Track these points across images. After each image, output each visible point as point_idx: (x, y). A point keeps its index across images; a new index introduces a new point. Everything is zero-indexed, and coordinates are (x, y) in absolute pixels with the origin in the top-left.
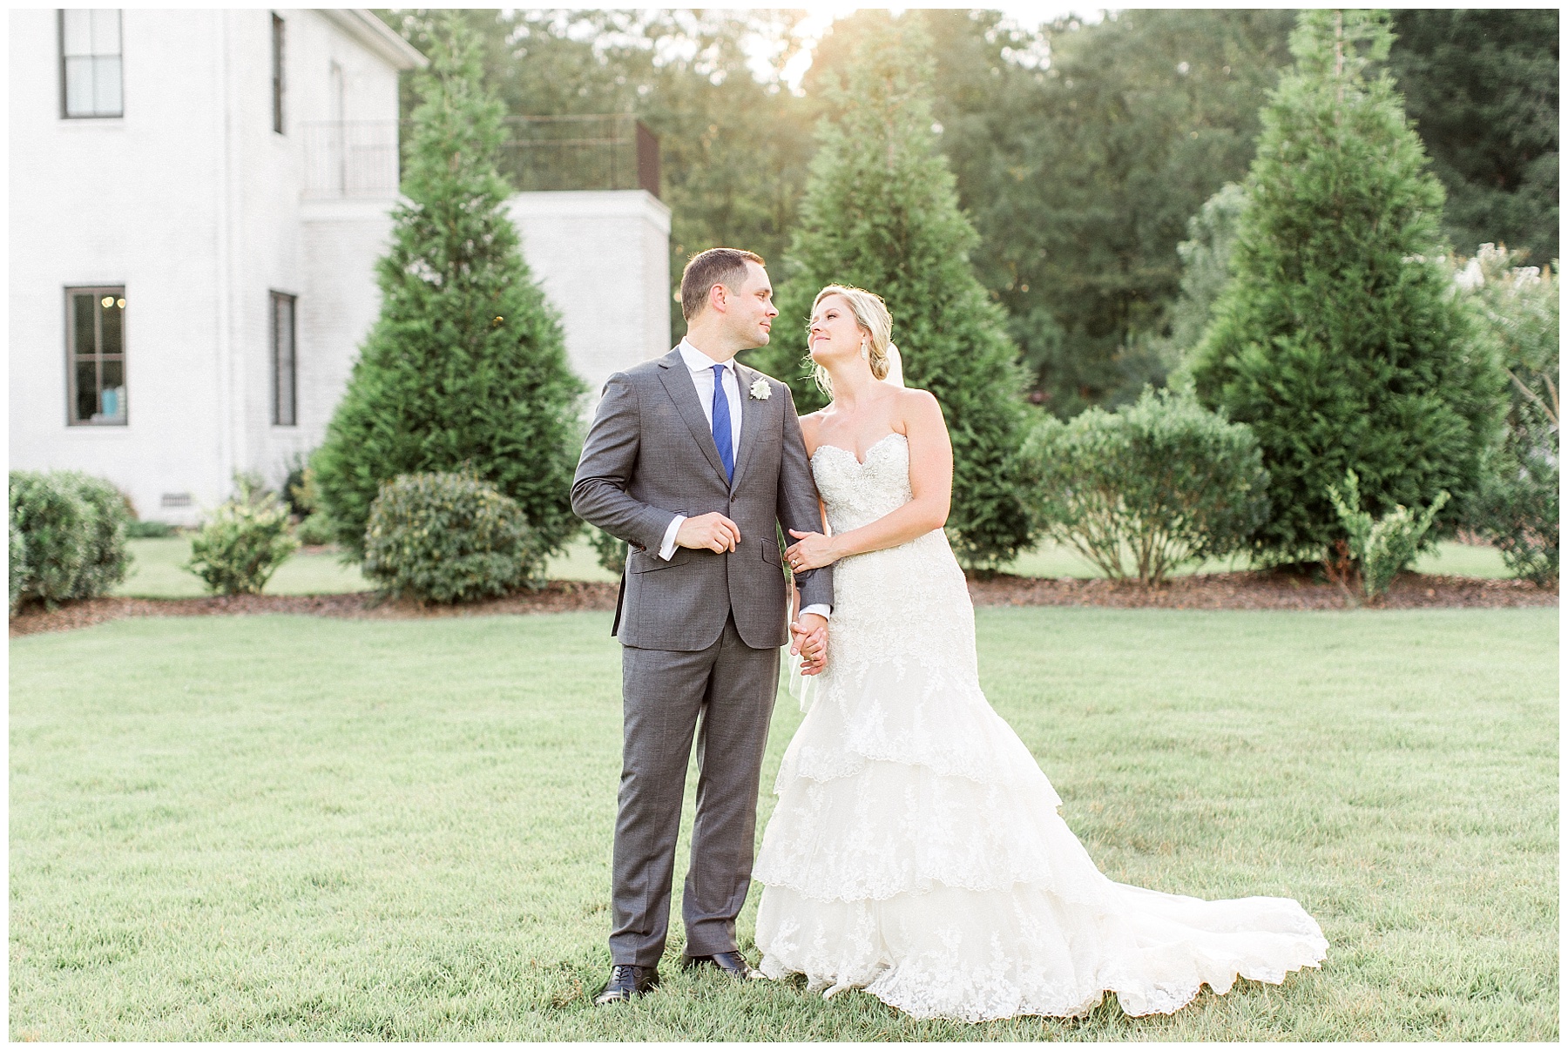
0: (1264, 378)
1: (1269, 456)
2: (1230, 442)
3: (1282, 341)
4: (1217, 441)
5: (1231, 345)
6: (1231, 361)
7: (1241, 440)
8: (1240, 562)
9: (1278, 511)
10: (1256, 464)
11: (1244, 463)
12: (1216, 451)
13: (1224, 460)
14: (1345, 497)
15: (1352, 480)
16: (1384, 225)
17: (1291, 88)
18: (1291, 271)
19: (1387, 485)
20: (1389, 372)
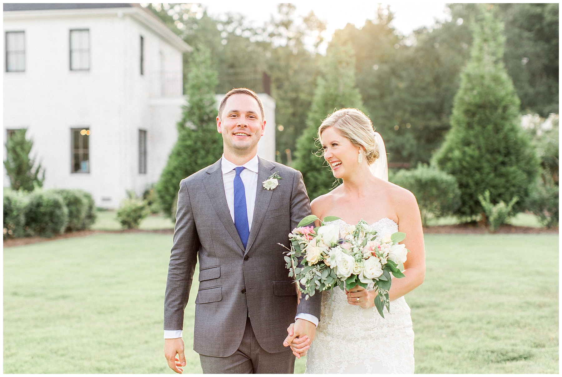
0: (460, 161)
1: (462, 186)
2: (447, 181)
3: (466, 149)
4: (442, 181)
5: (451, 150)
6: (450, 155)
7: (450, 181)
8: (452, 220)
9: (464, 203)
10: (455, 188)
11: (451, 188)
12: (442, 184)
13: (445, 187)
14: (485, 199)
15: (487, 194)
16: (500, 111)
17: (470, 68)
18: (470, 126)
19: (500, 195)
20: (500, 159)
